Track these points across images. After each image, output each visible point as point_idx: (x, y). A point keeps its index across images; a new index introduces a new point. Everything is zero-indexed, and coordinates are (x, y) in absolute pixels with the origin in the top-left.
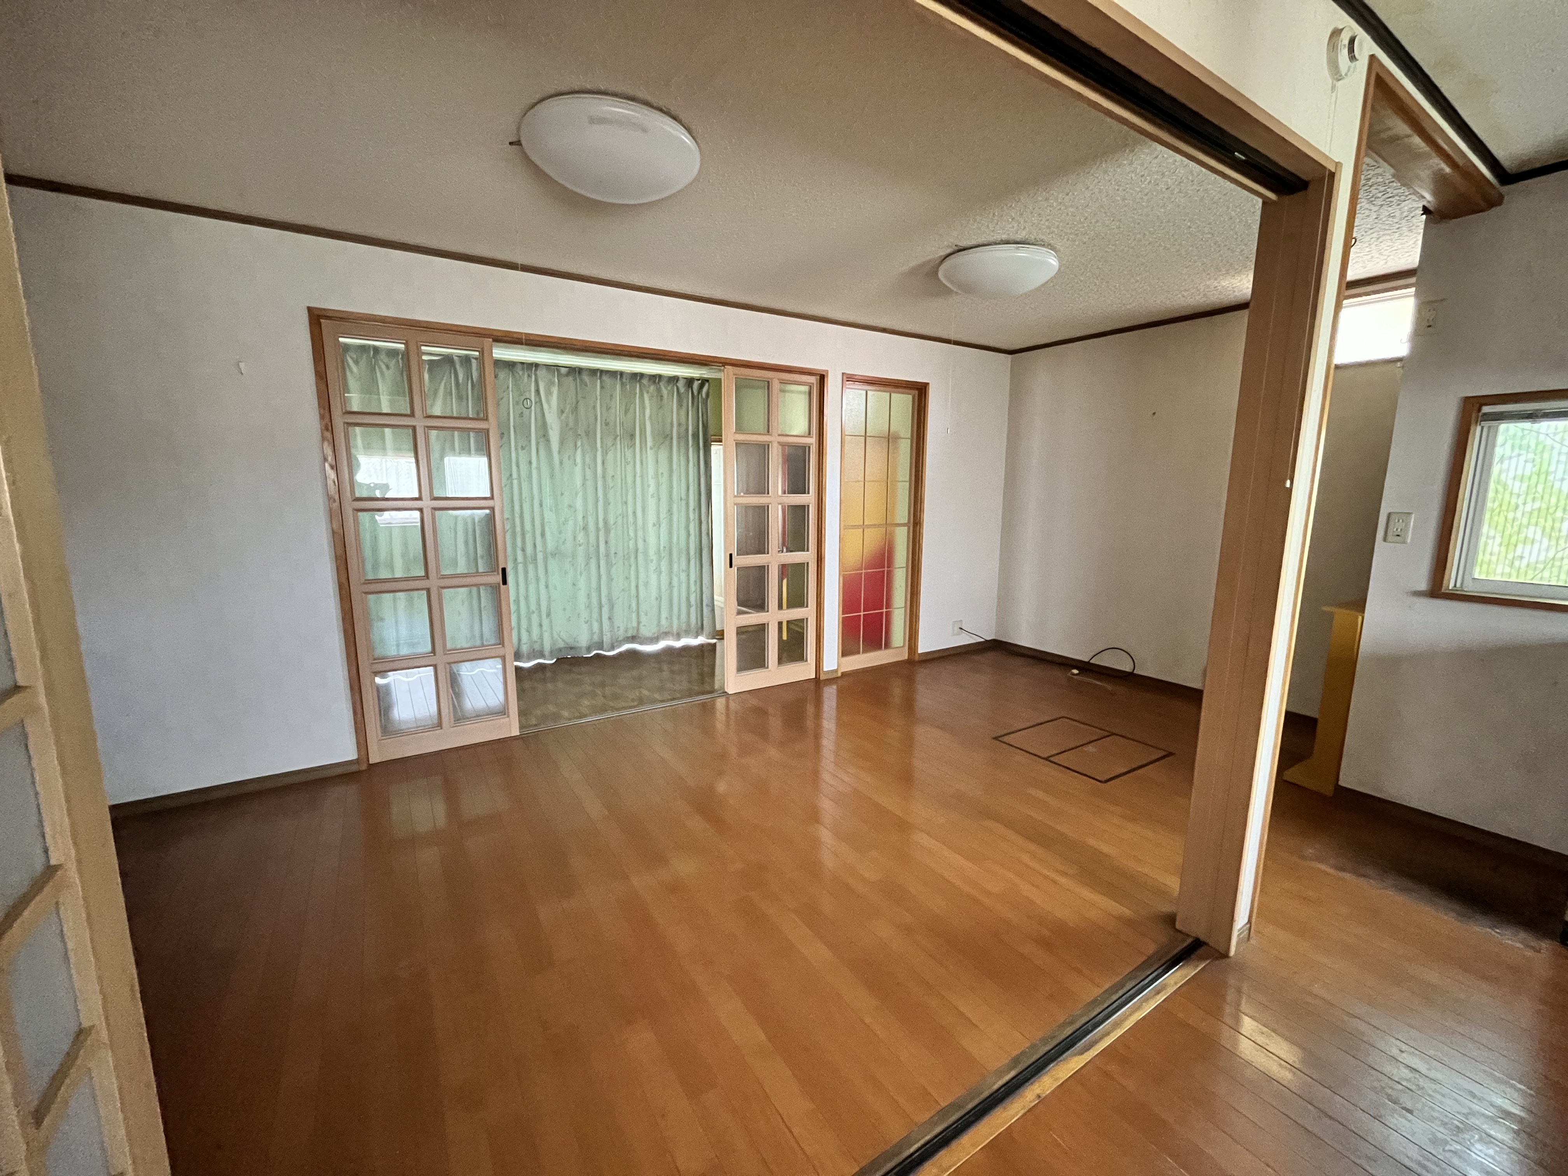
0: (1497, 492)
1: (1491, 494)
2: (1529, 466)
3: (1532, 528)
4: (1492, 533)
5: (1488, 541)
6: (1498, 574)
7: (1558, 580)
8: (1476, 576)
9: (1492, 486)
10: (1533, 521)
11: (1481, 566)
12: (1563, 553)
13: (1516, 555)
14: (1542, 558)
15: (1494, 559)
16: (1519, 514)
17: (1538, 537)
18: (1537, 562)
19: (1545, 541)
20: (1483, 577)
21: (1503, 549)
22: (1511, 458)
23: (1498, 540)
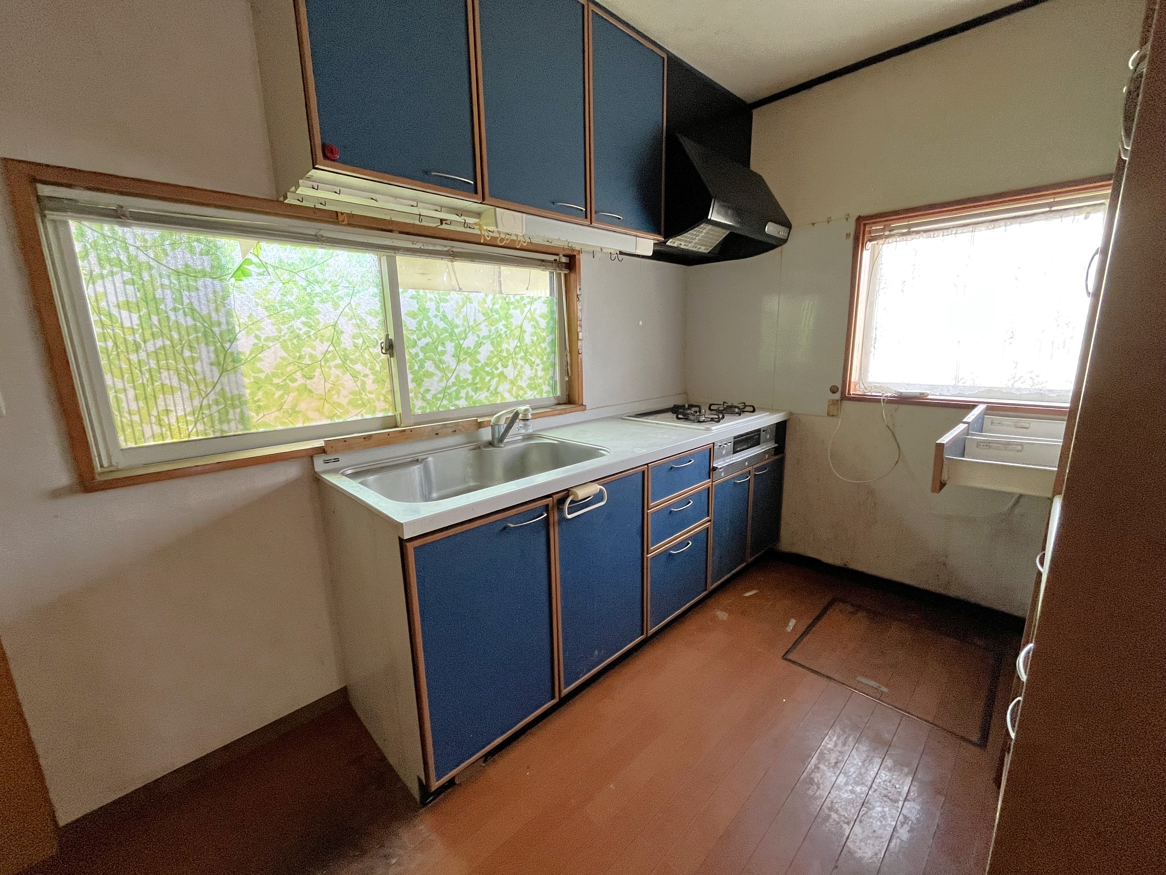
0: (103, 326)
1: (96, 330)
2: (130, 288)
3: (165, 374)
4: (120, 385)
5: (119, 395)
6: (149, 438)
7: (214, 432)
8: (123, 445)
9: (93, 318)
10: (163, 363)
11: (123, 430)
12: (208, 400)
13: (160, 409)
14: (189, 409)
15: (136, 418)
16: (143, 355)
17: (175, 382)
18: (185, 415)
19: (185, 386)
20: (131, 445)
21: (142, 404)
22: (102, 277)
23: (131, 393)
